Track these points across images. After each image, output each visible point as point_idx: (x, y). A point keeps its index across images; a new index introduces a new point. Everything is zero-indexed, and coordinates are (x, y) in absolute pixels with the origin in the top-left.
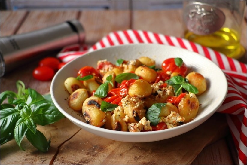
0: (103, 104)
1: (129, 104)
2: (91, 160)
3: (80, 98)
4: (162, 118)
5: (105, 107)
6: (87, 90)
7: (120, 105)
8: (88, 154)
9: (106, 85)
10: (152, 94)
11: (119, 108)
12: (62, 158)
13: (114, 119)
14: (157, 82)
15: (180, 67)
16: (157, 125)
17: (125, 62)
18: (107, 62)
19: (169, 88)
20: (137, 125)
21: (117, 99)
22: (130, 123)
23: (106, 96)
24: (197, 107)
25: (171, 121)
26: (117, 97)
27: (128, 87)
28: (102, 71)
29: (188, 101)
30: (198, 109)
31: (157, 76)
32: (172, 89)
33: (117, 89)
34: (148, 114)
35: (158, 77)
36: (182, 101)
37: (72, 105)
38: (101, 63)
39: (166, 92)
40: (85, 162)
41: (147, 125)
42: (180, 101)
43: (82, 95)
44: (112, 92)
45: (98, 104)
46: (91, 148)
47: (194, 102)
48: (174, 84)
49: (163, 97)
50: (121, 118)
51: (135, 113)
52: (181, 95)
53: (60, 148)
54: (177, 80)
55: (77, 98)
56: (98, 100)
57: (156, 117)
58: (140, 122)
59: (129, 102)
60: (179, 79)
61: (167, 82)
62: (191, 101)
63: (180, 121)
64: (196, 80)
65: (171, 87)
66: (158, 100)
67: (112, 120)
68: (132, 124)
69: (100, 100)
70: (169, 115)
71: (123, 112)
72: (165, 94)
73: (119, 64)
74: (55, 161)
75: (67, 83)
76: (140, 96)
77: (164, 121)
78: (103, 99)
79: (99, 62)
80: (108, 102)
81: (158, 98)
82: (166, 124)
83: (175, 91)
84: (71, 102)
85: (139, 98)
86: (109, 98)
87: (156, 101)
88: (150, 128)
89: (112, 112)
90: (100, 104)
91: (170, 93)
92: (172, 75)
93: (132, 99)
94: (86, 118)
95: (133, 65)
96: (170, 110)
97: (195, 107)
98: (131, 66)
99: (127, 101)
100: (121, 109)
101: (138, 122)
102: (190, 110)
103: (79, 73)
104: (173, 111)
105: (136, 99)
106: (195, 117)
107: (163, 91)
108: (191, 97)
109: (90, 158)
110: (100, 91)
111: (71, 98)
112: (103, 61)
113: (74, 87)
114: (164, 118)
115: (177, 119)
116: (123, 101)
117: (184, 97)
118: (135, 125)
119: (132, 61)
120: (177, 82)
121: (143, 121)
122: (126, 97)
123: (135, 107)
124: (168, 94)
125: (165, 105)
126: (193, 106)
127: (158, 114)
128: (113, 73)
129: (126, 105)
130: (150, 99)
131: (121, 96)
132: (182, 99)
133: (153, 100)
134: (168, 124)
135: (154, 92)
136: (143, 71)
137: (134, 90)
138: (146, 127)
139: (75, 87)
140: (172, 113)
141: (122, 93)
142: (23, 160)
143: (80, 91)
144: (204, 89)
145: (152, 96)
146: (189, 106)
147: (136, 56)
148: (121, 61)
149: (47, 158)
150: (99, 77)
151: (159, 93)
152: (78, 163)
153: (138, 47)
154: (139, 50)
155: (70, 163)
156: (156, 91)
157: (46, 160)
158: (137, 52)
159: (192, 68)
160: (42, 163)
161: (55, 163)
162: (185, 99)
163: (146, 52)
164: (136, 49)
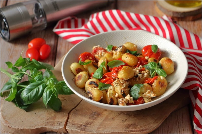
0: (100, 84)
1: (118, 85)
2: (92, 122)
3: (83, 79)
4: (141, 94)
5: (102, 87)
6: (87, 73)
7: (112, 85)
8: (90, 118)
9: (101, 70)
10: (134, 76)
11: (111, 87)
12: (72, 121)
13: (108, 96)
14: (138, 67)
15: (155, 53)
16: (137, 99)
17: (114, 49)
18: (100, 47)
19: (146, 71)
20: (124, 100)
21: (110, 80)
22: (120, 98)
23: (102, 77)
24: (165, 86)
25: (147, 97)
26: (110, 79)
27: (117, 72)
28: (96, 56)
29: (159, 82)
30: (166, 87)
31: (138, 61)
32: (149, 72)
33: (109, 73)
34: (131, 91)
35: (139, 63)
36: (155, 82)
37: (77, 84)
38: (95, 49)
39: (144, 75)
40: (88, 123)
41: (130, 100)
42: (154, 81)
43: (84, 77)
44: (106, 76)
45: (96, 84)
46: (91, 114)
47: (163, 83)
48: (150, 69)
49: (142, 78)
50: (113, 95)
51: (122, 91)
52: (155, 78)
53: (70, 114)
54: (152, 65)
55: (81, 79)
56: (96, 81)
57: (137, 94)
58: (126, 97)
59: (118, 84)
60: (153, 65)
61: (145, 66)
62: (161, 82)
63: (153, 97)
64: (167, 64)
65: (148, 71)
66: (138, 81)
67: (107, 97)
68: (121, 99)
69: (98, 81)
70: (146, 92)
71: (114, 90)
72: (144, 77)
73: (110, 50)
74: (68, 123)
75: (72, 67)
76: (126, 79)
77: (142, 96)
78: (100, 80)
79: (94, 47)
80: (103, 82)
81: (138, 79)
82: (143, 98)
83: (150, 74)
84: (77, 82)
85: (125, 80)
86: (104, 79)
87: (137, 81)
88: (133, 102)
89: (106, 90)
90: (98, 84)
91: (147, 76)
92: (149, 60)
93: (120, 82)
94: (89, 95)
95: (120, 52)
96: (147, 88)
97: (164, 86)
98: (119, 52)
99: (117, 83)
100: (113, 88)
101: (124, 98)
102: (161, 88)
103: (80, 57)
104: (148, 89)
105: (123, 81)
106: (164, 93)
107: (142, 74)
108: (161, 79)
109: (92, 121)
110: (97, 73)
111: (77, 79)
112: (97, 47)
113: (77, 70)
114: (142, 95)
115: (151, 95)
116: (114, 83)
117: (157, 79)
118: (122, 100)
119: (119, 49)
120: (152, 67)
121: (128, 97)
122: (116, 80)
123: (123, 87)
124: (146, 76)
125: (143, 86)
126: (163, 85)
127: (138, 92)
128: (106, 59)
129: (116, 86)
130: (132, 80)
131: (112, 78)
132: (155, 80)
133: (135, 81)
134: (145, 99)
135: (136, 75)
136: (128, 58)
137: (121, 74)
138: (130, 101)
139: (79, 71)
140: (148, 91)
141: (113, 77)
142: (46, 122)
143: (83, 73)
144: (172, 71)
145: (134, 78)
146: (160, 85)
147: (122, 40)
148: (111, 47)
149: (62, 121)
150: (94, 61)
151: (139, 76)
152: (84, 124)
153: (123, 33)
154: (124, 35)
155: (79, 124)
156: (137, 75)
157: (61, 123)
158: (123, 37)
159: (165, 52)
160: (59, 124)
161: (68, 125)
162: (157, 81)
163: (130, 37)
164: (122, 35)
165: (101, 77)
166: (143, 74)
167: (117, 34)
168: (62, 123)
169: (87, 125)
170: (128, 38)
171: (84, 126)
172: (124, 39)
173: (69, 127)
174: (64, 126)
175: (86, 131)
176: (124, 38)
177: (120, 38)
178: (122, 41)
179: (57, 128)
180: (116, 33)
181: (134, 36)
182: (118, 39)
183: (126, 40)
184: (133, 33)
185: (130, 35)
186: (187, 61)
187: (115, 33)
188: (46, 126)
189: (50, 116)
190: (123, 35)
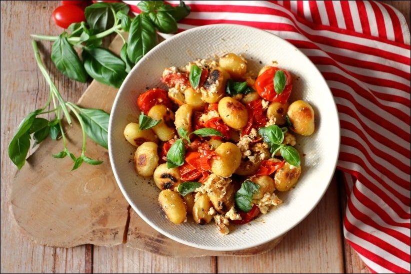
3: (149, 165)
4: (254, 202)
10: (242, 159)
11: (201, 188)
12: (136, 228)
13: (197, 215)
14: (248, 134)
16: (247, 212)
18: (176, 73)
19: (264, 144)
20: (224, 220)
23: (183, 164)
26: (196, 171)
27: (210, 160)
28: (172, 93)
29: (287, 175)
30: (299, 175)
31: (249, 120)
34: (237, 198)
36: (279, 173)
37: (141, 173)
38: (168, 76)
39: (260, 156)
42: (276, 172)
43: (151, 161)
45: (174, 178)
47: (294, 172)
48: (270, 142)
49: (256, 163)
51: (221, 204)
53: (131, 209)
54: (274, 136)
55: (145, 165)
56: (174, 174)
58: (228, 214)
59: (213, 193)
60: (276, 135)
61: (261, 131)
62: (290, 173)
64: (301, 122)
69: (176, 172)
70: (262, 198)
72: (259, 159)
73: (195, 84)
74: (129, 235)
75: (128, 135)
76: (227, 177)
78: (180, 168)
79: (166, 73)
81: (249, 167)
82: (259, 208)
84: (139, 168)
85: (225, 179)
87: (247, 170)
90: (177, 179)
91: (265, 157)
92: (269, 112)
93: (216, 185)
96: (264, 192)
97: (296, 176)
98: (212, 95)
101: (224, 215)
102: (289, 182)
104: (267, 193)
105: (221, 184)
107: (256, 154)
108: (291, 169)
110: (175, 151)
111: (138, 162)
112: (170, 72)
115: (272, 202)
116: (207, 185)
117: (282, 169)
119: (213, 87)
120: (275, 141)
121: (231, 214)
122: (211, 178)
123: (221, 196)
124: (263, 159)
125: (257, 190)
126: (293, 176)
131: (202, 170)
135: (244, 157)
139: (139, 141)
140: (266, 197)
142: (91, 232)
145: (242, 162)
146: (288, 177)
147: (218, 43)
148: (197, 75)
149: (119, 228)
150: (168, 109)
151: (250, 160)
152: (156, 238)
153: (220, 31)
154: (222, 34)
155: (148, 237)
156: (247, 157)
157: (117, 233)
158: (220, 37)
159: (299, 77)
160: (114, 237)
161: (129, 237)
162: (283, 172)
163: (233, 38)
164: (218, 34)
165: (181, 163)
166: (259, 153)
167: (207, 33)
168: (119, 233)
169: (162, 239)
170: (229, 40)
171: (157, 240)
172: (223, 41)
173: (131, 243)
174: (122, 240)
175: (161, 254)
176: (220, 39)
177: (214, 40)
178: (218, 45)
179: (111, 245)
180: (205, 31)
181: (240, 36)
182: (210, 41)
183: (224, 43)
184: (238, 31)
185: (233, 34)
186: (340, 116)
187: (204, 33)
188: (91, 240)
189: (97, 216)
190: (220, 34)
